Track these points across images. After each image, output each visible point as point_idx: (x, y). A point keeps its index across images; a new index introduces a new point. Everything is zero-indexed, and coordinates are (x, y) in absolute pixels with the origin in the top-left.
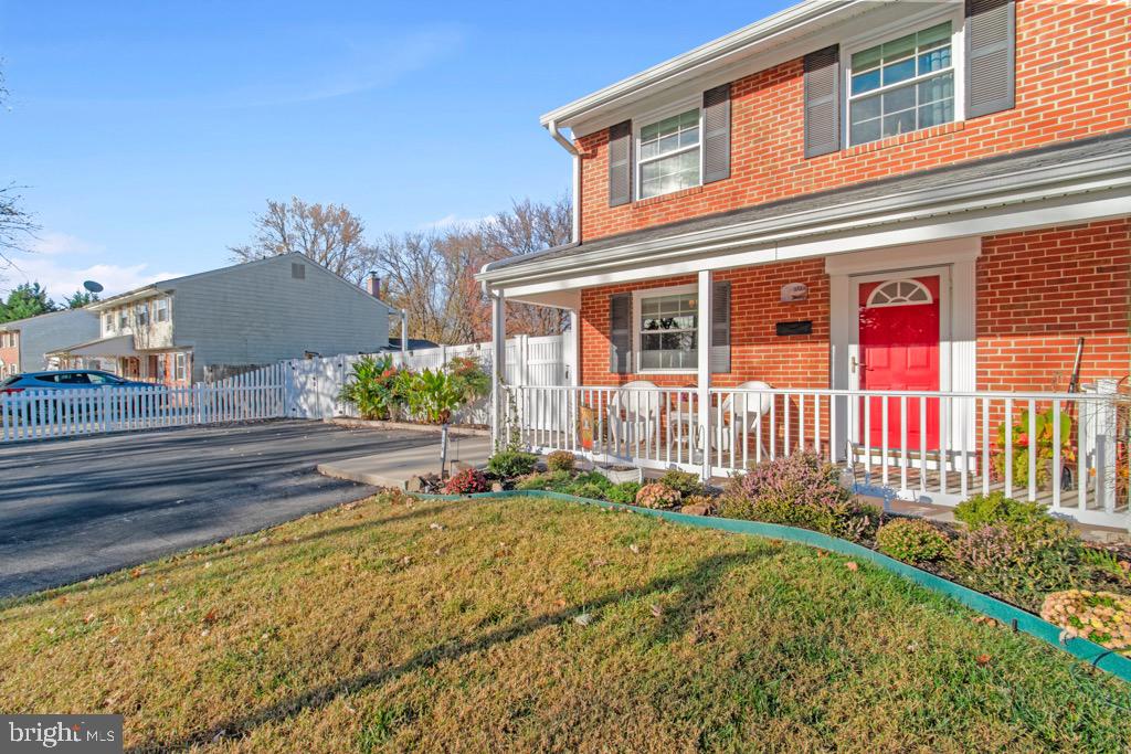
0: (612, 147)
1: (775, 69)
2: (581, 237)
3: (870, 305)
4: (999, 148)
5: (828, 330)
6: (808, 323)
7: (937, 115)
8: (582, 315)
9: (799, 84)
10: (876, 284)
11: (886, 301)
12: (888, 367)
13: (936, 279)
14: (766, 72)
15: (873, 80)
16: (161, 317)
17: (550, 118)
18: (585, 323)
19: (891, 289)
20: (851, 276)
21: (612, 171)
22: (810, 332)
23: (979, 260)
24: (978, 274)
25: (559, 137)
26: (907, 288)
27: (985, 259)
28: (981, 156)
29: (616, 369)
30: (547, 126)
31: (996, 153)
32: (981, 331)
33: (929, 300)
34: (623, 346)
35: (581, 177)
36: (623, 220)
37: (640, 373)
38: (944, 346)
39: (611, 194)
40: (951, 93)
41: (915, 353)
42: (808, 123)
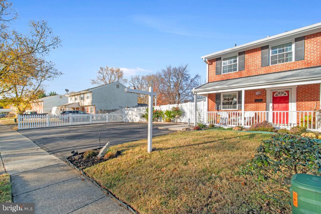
0: (216, 63)
1: (255, 49)
2: (208, 81)
3: (275, 96)
4: (301, 67)
5: (266, 101)
6: (262, 99)
7: (289, 59)
8: (208, 98)
9: (260, 52)
10: (276, 92)
11: (278, 95)
12: (278, 108)
13: (288, 91)
14: (253, 49)
15: (276, 52)
16: (88, 98)
17: (204, 57)
18: (209, 99)
19: (279, 93)
20: (271, 90)
21: (216, 68)
22: (262, 101)
23: (297, 88)
24: (297, 90)
25: (205, 61)
26: (282, 93)
27: (298, 88)
28: (297, 68)
29: (216, 109)
30: (203, 59)
31: (300, 68)
32: (297, 101)
33: (287, 95)
34: (218, 104)
35: (209, 69)
36: (218, 78)
37: (222, 110)
38: (290, 104)
39: (216, 72)
40: (292, 56)
41: (284, 105)
42: (262, 60)
